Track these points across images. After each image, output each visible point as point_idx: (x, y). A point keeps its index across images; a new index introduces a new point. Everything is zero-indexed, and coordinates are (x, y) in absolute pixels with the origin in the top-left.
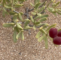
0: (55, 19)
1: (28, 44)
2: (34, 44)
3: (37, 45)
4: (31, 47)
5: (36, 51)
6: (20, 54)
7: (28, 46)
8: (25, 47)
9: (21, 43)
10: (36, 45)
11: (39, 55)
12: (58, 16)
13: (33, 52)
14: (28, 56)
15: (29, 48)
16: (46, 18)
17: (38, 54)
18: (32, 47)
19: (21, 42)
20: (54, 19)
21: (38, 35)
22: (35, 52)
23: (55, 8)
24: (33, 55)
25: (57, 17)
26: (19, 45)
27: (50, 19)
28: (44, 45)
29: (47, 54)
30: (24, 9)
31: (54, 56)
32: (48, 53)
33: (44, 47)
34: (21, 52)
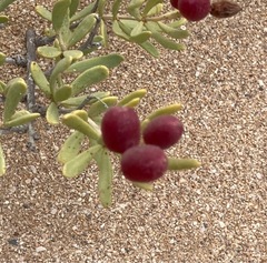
0: (165, 73)
1: (49, 197)
2: (75, 196)
3: (90, 199)
4: (64, 206)
5: (85, 224)
6: (13, 242)
7: (50, 205)
8: (33, 213)
9: (18, 192)
10: (86, 198)
11: (103, 242)
12: (178, 58)
13: (74, 228)
14: (51, 249)
15: (54, 211)
16: (103, 69)
17: (96, 239)
18: (69, 209)
19: (15, 188)
20: (158, 72)
21: (70, 150)
22: (83, 227)
23: (145, 21)
24: (75, 245)
25: (174, 66)
26: (7, 202)
27: (140, 75)
28: (123, 196)
29: (138, 236)
30: (16, 38)
31: (172, 241)
32: (141, 229)
33: (123, 206)
34: (16, 234)
